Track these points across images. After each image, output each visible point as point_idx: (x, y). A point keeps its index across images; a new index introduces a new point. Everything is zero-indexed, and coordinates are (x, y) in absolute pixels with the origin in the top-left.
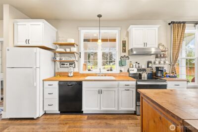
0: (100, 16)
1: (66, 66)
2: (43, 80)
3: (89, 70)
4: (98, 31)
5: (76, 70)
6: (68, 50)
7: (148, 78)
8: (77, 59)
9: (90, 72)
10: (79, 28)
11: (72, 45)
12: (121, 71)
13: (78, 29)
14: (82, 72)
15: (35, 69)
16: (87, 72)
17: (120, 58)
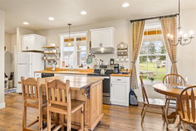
0: (70, 25)
1: (51, 63)
2: (35, 72)
3: (67, 66)
4: (69, 35)
5: (57, 66)
6: (51, 52)
7: (106, 73)
8: (58, 58)
9: (67, 68)
10: (60, 34)
11: (53, 48)
12: (88, 68)
13: (58, 35)
14: (61, 67)
15: (29, 65)
16: (65, 68)
17: (88, 56)
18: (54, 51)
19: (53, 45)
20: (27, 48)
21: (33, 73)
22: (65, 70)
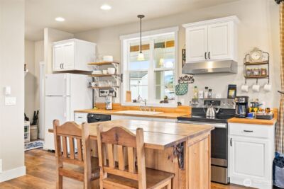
0: (141, 16)
1: (105, 94)
2: (75, 112)
3: (135, 101)
4: (139, 38)
5: (117, 101)
6: (105, 72)
7: (217, 115)
8: (118, 84)
9: (135, 104)
10: (121, 37)
11: (109, 64)
12: (179, 104)
13: (119, 38)
14: (124, 103)
15: (65, 98)
16: (132, 104)
17: (179, 81)
18: (111, 71)
19: (109, 59)
20: (62, 65)
21: (72, 113)
22: (131, 108)
